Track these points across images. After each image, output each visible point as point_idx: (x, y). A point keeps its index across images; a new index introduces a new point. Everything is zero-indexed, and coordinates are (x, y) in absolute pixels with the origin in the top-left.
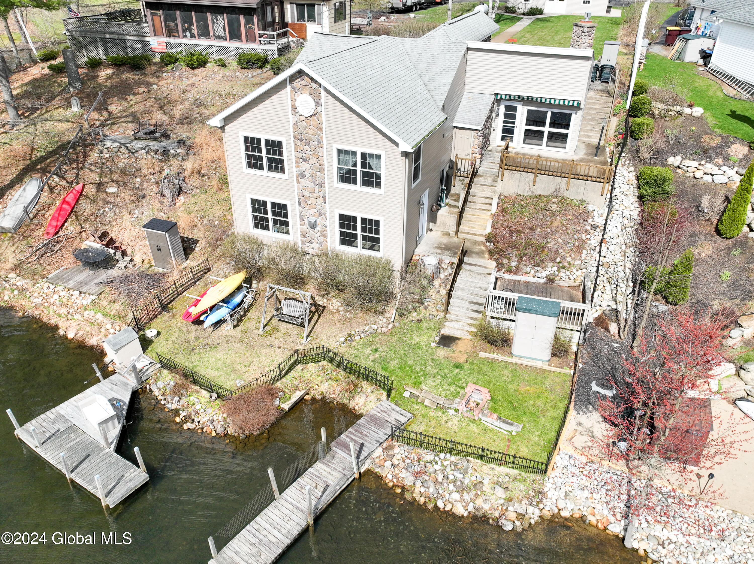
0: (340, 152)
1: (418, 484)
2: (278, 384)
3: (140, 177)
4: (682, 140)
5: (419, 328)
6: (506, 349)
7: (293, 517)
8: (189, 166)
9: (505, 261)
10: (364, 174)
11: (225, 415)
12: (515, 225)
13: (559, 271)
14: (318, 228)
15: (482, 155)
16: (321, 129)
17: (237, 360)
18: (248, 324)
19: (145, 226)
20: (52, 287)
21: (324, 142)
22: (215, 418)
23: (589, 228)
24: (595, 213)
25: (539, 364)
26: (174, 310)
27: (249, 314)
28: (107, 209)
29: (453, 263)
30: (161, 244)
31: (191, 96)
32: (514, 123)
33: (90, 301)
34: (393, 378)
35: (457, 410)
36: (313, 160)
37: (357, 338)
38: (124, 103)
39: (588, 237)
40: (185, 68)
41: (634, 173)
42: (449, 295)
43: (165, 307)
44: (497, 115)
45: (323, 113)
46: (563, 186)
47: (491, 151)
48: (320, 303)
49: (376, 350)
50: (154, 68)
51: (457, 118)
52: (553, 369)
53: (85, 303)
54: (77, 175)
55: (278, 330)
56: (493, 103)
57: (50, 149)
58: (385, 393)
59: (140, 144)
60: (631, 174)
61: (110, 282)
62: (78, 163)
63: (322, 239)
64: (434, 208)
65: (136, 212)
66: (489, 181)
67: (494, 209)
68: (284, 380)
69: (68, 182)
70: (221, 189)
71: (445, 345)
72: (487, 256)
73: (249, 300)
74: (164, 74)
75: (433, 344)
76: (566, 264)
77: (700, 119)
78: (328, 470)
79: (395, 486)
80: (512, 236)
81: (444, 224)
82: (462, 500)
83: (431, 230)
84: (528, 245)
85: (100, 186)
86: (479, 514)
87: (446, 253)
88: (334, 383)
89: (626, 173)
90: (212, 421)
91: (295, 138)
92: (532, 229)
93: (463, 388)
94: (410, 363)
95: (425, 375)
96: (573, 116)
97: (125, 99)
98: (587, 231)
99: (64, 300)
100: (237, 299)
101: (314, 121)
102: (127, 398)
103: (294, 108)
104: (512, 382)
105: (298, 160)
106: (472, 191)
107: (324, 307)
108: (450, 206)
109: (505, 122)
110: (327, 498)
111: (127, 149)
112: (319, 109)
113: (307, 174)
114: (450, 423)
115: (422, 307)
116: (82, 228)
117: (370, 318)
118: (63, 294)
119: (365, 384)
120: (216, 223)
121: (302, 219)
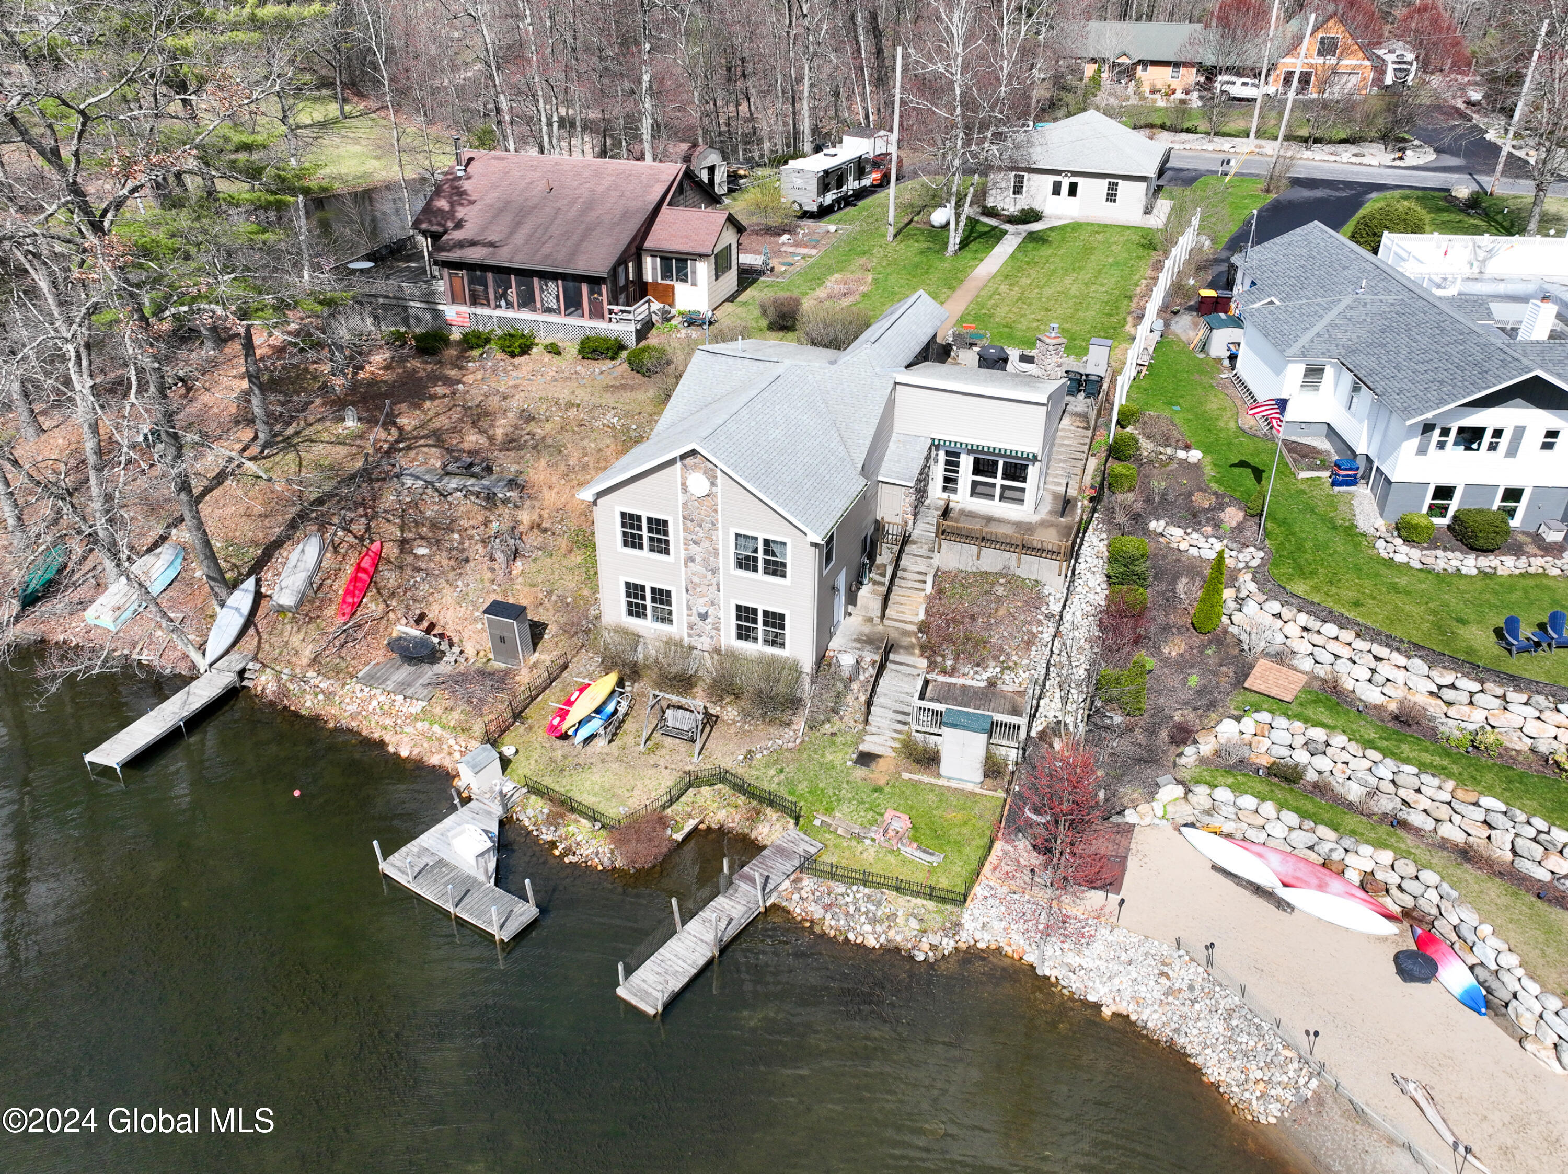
0: (737, 535)
1: (828, 916)
2: (669, 811)
3: (459, 532)
4: (1171, 497)
5: (833, 743)
6: (934, 769)
7: (698, 948)
8: (525, 517)
9: (939, 659)
10: (767, 562)
11: (612, 847)
12: (953, 612)
13: (1002, 672)
14: (709, 620)
15: (915, 514)
16: (716, 511)
17: (617, 783)
18: (625, 739)
19: (485, 612)
20: (366, 690)
21: (720, 525)
22: (601, 850)
23: (1041, 617)
24: (1051, 598)
25: (969, 787)
26: (530, 721)
27: (625, 726)
28: (418, 579)
29: (875, 662)
30: (505, 634)
31: (515, 403)
32: (957, 472)
33: (419, 708)
34: (802, 804)
35: (873, 840)
36: (705, 544)
37: (759, 756)
38: (418, 412)
39: (1040, 629)
40: (500, 355)
41: (1106, 542)
42: (869, 704)
43: (518, 716)
44: (936, 462)
45: (719, 495)
46: (1013, 563)
47: (928, 508)
48: (712, 711)
49: (781, 771)
50: (453, 352)
51: (883, 470)
52: (985, 792)
53: (413, 710)
54: (368, 529)
55: (663, 746)
56: (930, 449)
57: (326, 487)
58: (792, 822)
59: (453, 483)
60: (1101, 544)
61: (438, 683)
62: (365, 508)
63: (714, 633)
64: (854, 587)
65: (460, 583)
66: (923, 551)
67: (929, 588)
68: (674, 806)
69: (356, 537)
70: (571, 551)
71: (863, 765)
72: (917, 652)
73: (622, 709)
74: (470, 364)
75: (849, 763)
76: (1011, 664)
77: (1197, 466)
78: (732, 903)
79: (804, 920)
80: (948, 627)
81: (866, 608)
82: (874, 932)
83: (850, 614)
84: (967, 638)
85: (404, 544)
86: (891, 946)
87: (868, 647)
88: (733, 810)
89: (1095, 540)
90: (597, 853)
91: (684, 517)
92: (973, 618)
93: (882, 815)
94: (821, 785)
95: (839, 800)
96: (1030, 467)
97: (418, 406)
98: (1040, 621)
99: (386, 707)
100: (610, 708)
101: (708, 502)
102: (495, 829)
103: (684, 486)
104: (938, 808)
105: (686, 542)
106: (903, 563)
107: (717, 717)
108: (875, 583)
109: (946, 470)
110: (732, 931)
111: (437, 490)
112: (714, 489)
113: (698, 559)
114: (865, 854)
115: (837, 718)
116: (388, 606)
117: (774, 731)
118: (382, 698)
119: (769, 811)
120: (569, 600)
121: (689, 608)
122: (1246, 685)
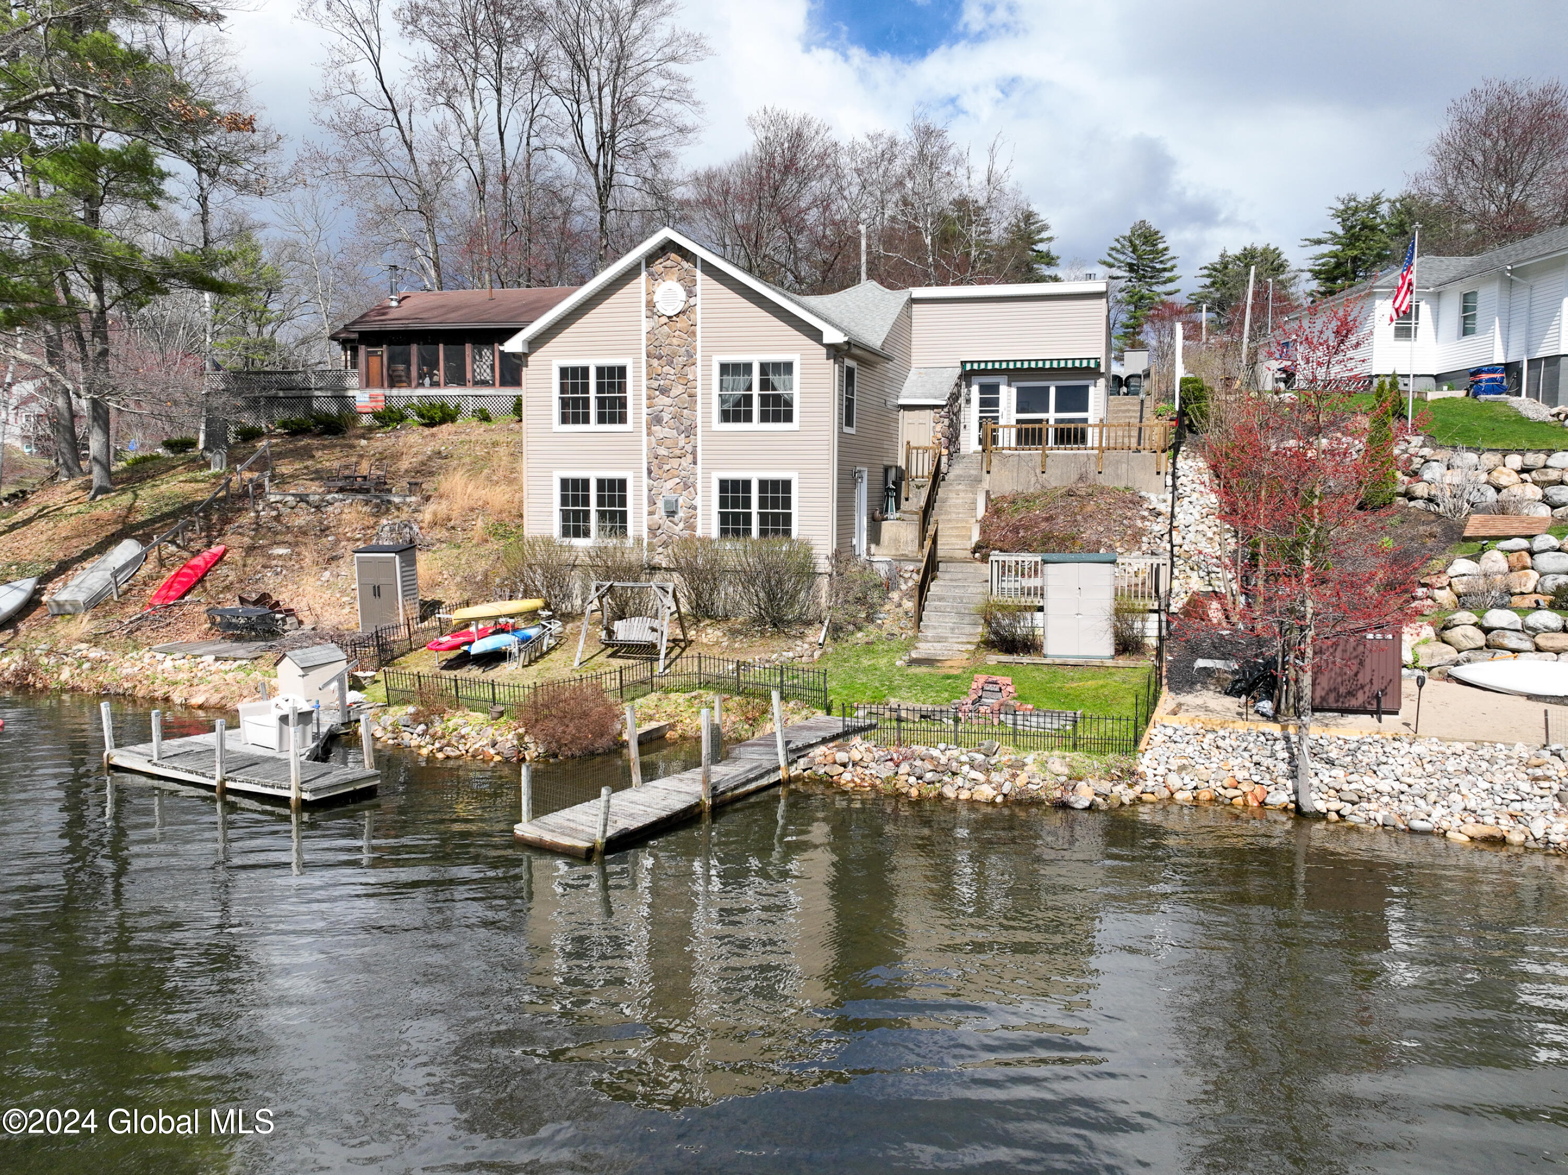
0: (724, 367)
3: (335, 535)
5: (871, 651)
6: (1033, 653)
8: (427, 517)
10: (764, 400)
11: (522, 730)
12: (1020, 521)
14: (681, 514)
15: (950, 452)
16: (694, 334)
18: (550, 664)
20: (160, 656)
21: (699, 356)
22: (500, 739)
23: (1146, 513)
24: (1153, 498)
25: (1097, 661)
26: (404, 665)
27: (551, 656)
28: (269, 573)
29: (918, 569)
30: (382, 581)
31: (429, 448)
32: (997, 412)
33: (235, 665)
34: (832, 698)
36: (677, 390)
37: (758, 668)
39: (1148, 523)
40: (417, 427)
42: (920, 608)
44: (968, 401)
45: (698, 308)
46: (1092, 469)
47: (964, 454)
49: (795, 677)
50: (360, 431)
51: (904, 392)
52: (1121, 664)
53: (226, 667)
55: (608, 666)
56: (960, 377)
57: (165, 510)
58: (820, 713)
59: (337, 496)
60: (1200, 464)
62: (210, 531)
63: (686, 534)
64: (877, 511)
65: (326, 574)
67: (980, 513)
68: (627, 704)
70: (486, 541)
71: (921, 665)
74: (379, 435)
75: (900, 665)
78: (730, 768)
79: (859, 786)
81: (894, 541)
82: (989, 783)
84: (1047, 539)
85: (254, 549)
86: (1024, 796)
87: (907, 562)
89: (1192, 462)
91: (649, 355)
92: (1050, 520)
93: (964, 693)
94: (860, 681)
95: (892, 690)
96: (1092, 390)
97: (306, 460)
98: (1144, 517)
99: (185, 667)
101: (682, 323)
103: (651, 305)
104: (1051, 682)
105: (652, 393)
109: (982, 412)
110: (734, 783)
111: (312, 505)
112: (692, 301)
113: (666, 417)
115: (872, 627)
117: (779, 643)
118: (181, 661)
121: (652, 502)
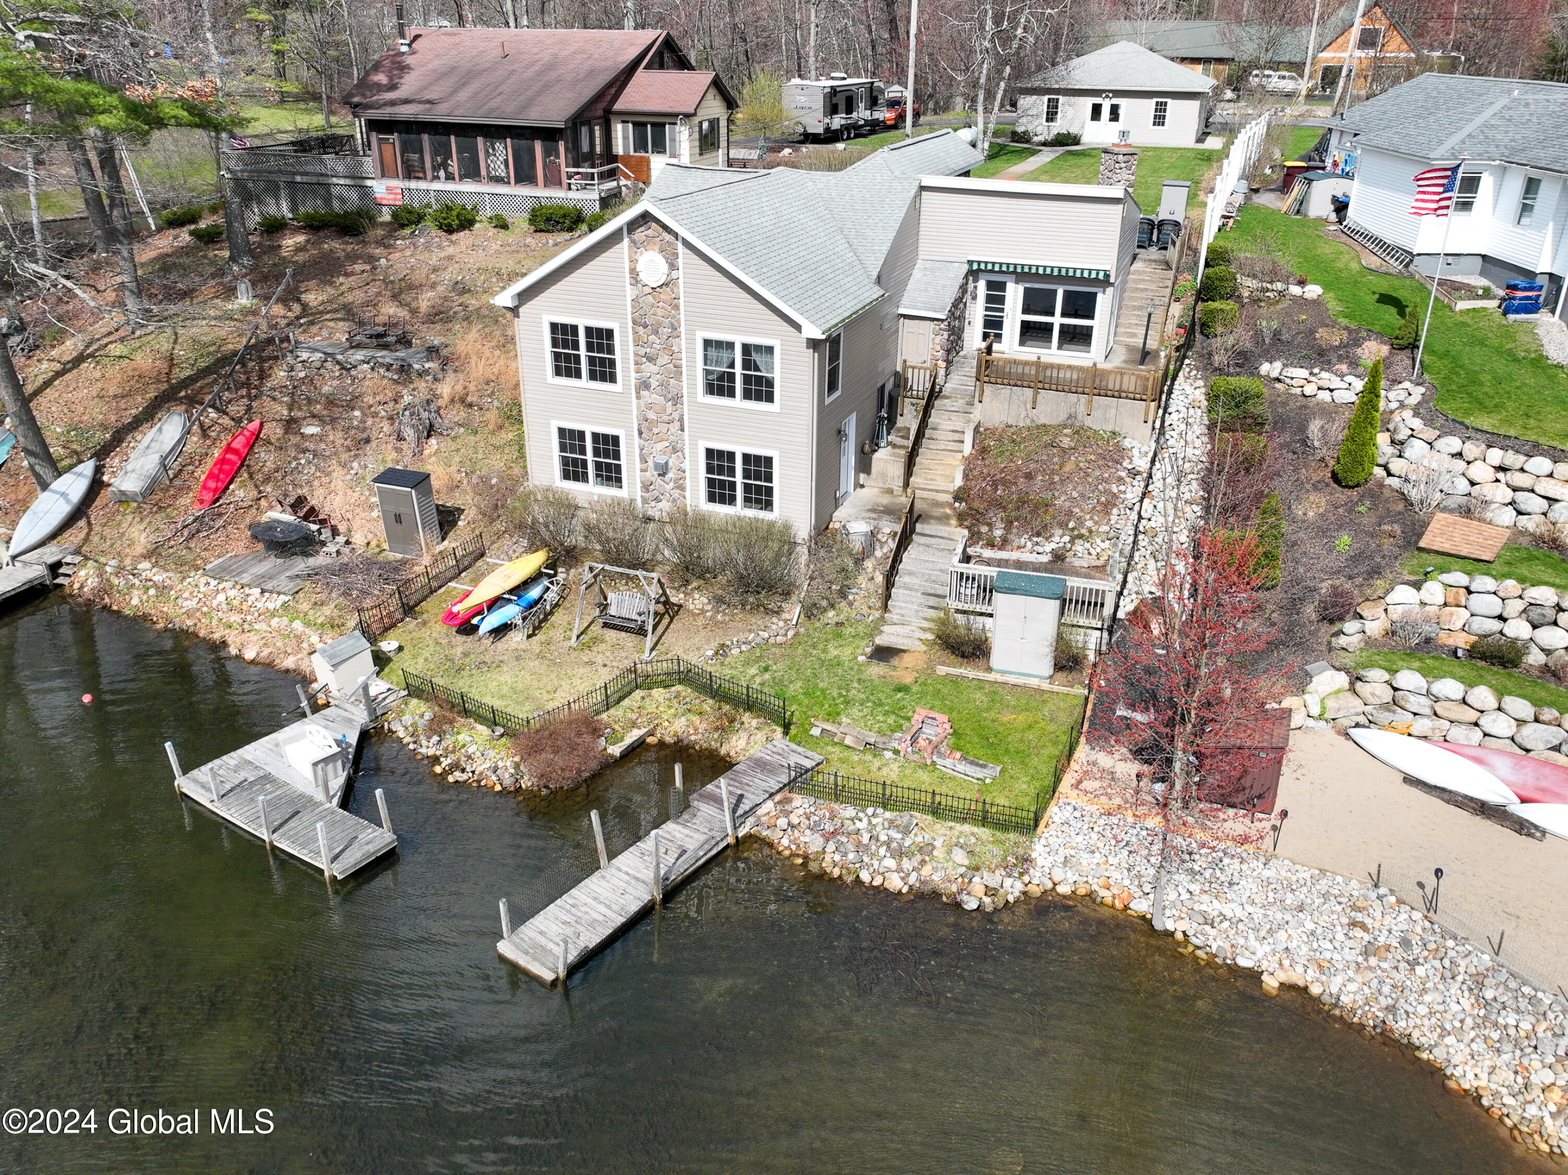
0: (707, 343)
1: (831, 847)
2: (604, 716)
3: (361, 408)
4: (1285, 337)
5: (840, 635)
6: (982, 662)
7: (630, 889)
8: (445, 390)
9: (984, 529)
10: (747, 379)
11: (517, 759)
12: (1002, 471)
13: (1072, 542)
14: (670, 475)
15: (949, 363)
16: (677, 307)
17: (535, 683)
18: (551, 633)
19: (376, 480)
20: (213, 583)
21: (682, 329)
22: (500, 764)
23: (1123, 474)
24: (1135, 452)
25: (1034, 682)
26: (425, 616)
27: (553, 619)
28: (303, 461)
29: (896, 533)
30: (402, 510)
31: (446, 277)
32: (1002, 310)
33: (279, 604)
34: (794, 708)
35: (897, 752)
36: (664, 359)
37: (735, 651)
38: (329, 289)
39: (1122, 488)
40: (435, 232)
41: (1203, 390)
42: (889, 583)
43: (409, 610)
44: (974, 298)
45: (681, 281)
46: (1082, 409)
47: (965, 357)
48: (673, 600)
49: (766, 669)
50: (380, 232)
51: (905, 300)
52: (1056, 688)
53: (271, 606)
54: (249, 408)
55: (602, 641)
56: (966, 277)
57: (202, 364)
58: (779, 730)
59: (359, 355)
60: (1198, 392)
61: (312, 575)
62: (249, 389)
63: (676, 494)
64: (867, 448)
65: (355, 465)
66: (960, 404)
67: (967, 448)
68: (612, 711)
69: (233, 419)
70: (501, 427)
71: (880, 660)
72: (954, 522)
73: (552, 596)
74: (399, 242)
75: (861, 658)
76: (1084, 531)
77: (1316, 303)
78: (687, 831)
79: (793, 855)
80: (996, 489)
81: (884, 475)
82: (899, 870)
83: (862, 486)
84: (1022, 502)
85: (291, 425)
86: (927, 889)
87: (886, 517)
88: (696, 719)
89: (1189, 389)
90: (495, 770)
91: (634, 322)
92: (1029, 476)
93: (908, 719)
94: (821, 685)
95: (847, 703)
96: (1100, 297)
97: (331, 283)
98: (1120, 479)
99: (235, 603)
100: (534, 593)
101: (666, 294)
102: (353, 739)
103: (634, 273)
104: (988, 710)
105: (639, 359)
106: (932, 420)
107: (680, 606)
108: (894, 446)
109: (987, 309)
110: (684, 867)
111: (338, 363)
112: (674, 274)
113: (654, 383)
114: (885, 771)
115: (844, 604)
116: (260, 492)
117: (757, 620)
118: (232, 593)
119: (746, 717)
120: (494, 481)
121: (644, 460)
122: (1422, 544)
